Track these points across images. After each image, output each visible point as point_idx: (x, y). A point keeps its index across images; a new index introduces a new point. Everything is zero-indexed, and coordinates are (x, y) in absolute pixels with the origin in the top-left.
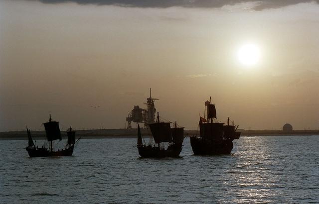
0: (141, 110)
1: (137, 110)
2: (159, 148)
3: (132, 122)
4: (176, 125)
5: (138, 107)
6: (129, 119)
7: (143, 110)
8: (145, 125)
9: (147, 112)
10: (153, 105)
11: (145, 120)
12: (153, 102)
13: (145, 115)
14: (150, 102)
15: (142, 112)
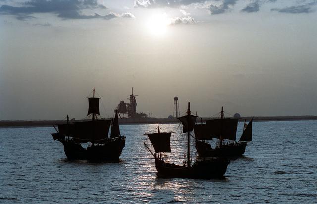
0: (125, 104)
1: (122, 104)
5: (123, 102)
6: (116, 111)
8: (129, 115)
9: (130, 106)
10: (135, 100)
11: (129, 111)
14: (132, 98)
15: (127, 105)
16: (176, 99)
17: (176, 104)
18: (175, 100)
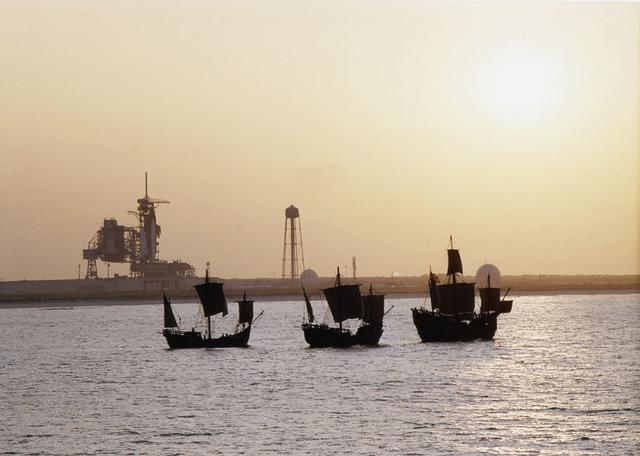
0: (122, 229)
1: (111, 230)
2: (340, 329)
3: (99, 261)
4: (371, 290)
5: (113, 222)
6: (89, 255)
7: (128, 230)
9: (139, 235)
10: (153, 216)
11: (133, 257)
12: (152, 209)
13: (132, 242)
14: (146, 208)
15: (126, 235)
16: (292, 213)
17: (293, 229)
18: (288, 215)
